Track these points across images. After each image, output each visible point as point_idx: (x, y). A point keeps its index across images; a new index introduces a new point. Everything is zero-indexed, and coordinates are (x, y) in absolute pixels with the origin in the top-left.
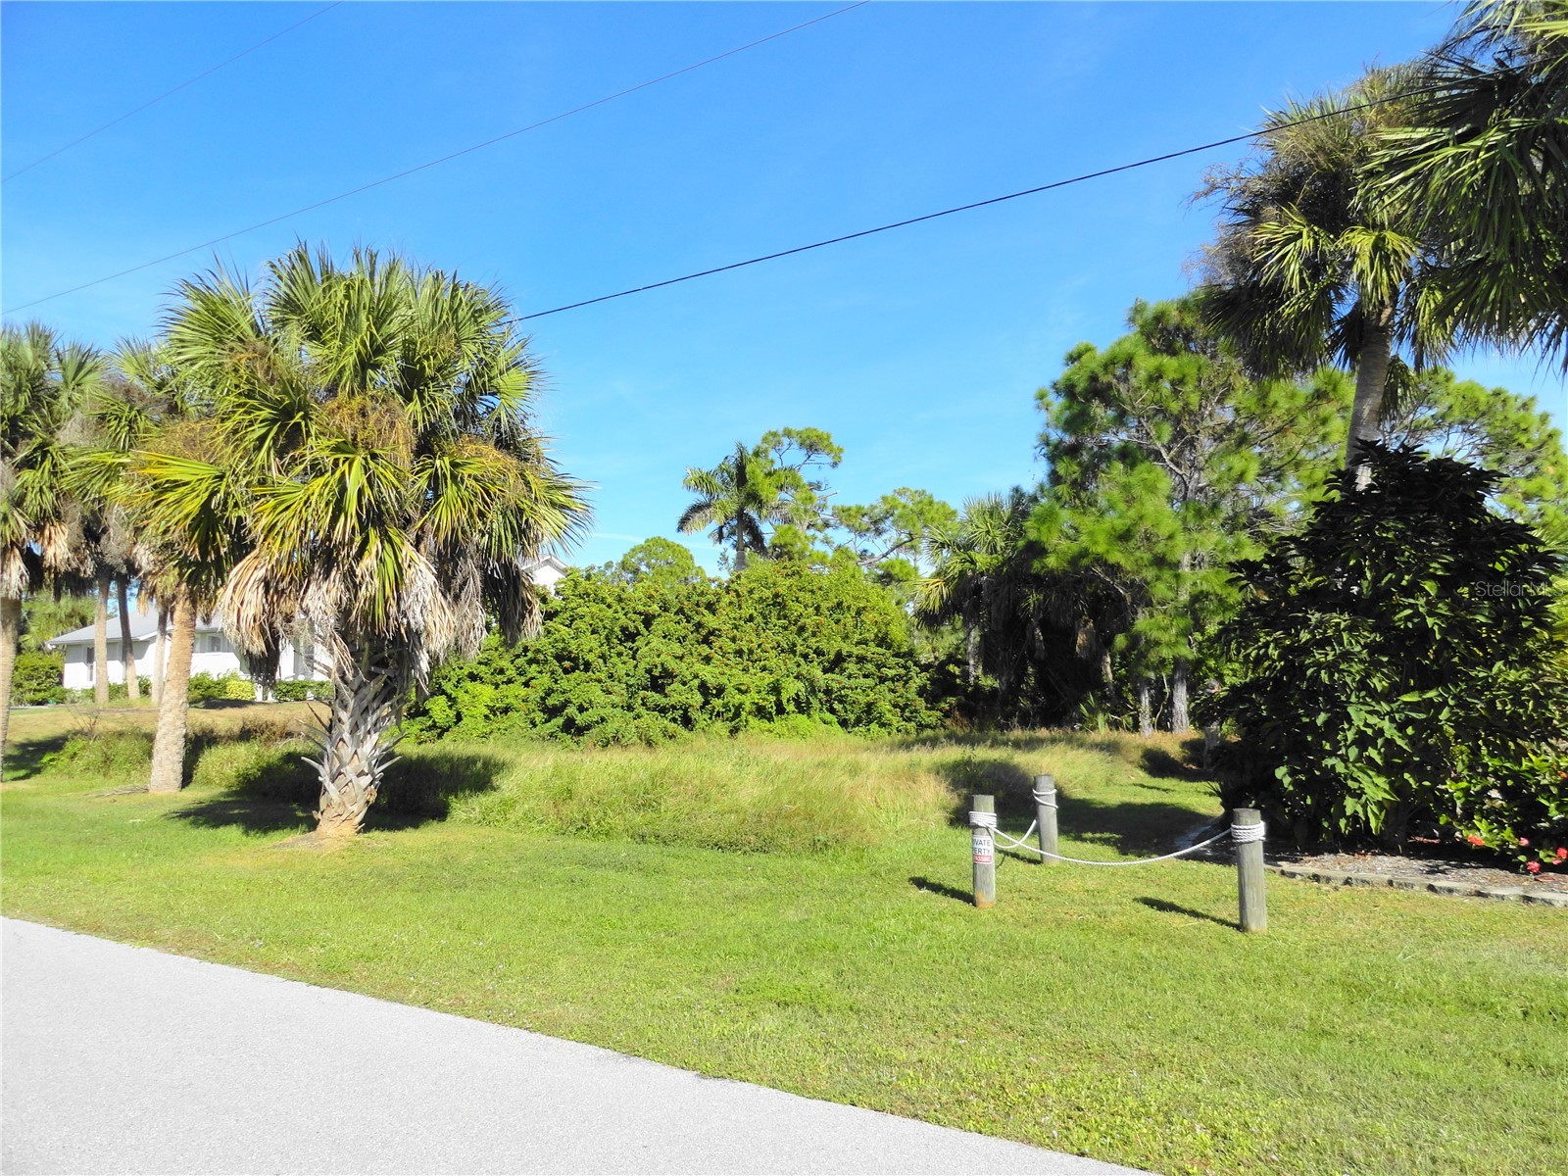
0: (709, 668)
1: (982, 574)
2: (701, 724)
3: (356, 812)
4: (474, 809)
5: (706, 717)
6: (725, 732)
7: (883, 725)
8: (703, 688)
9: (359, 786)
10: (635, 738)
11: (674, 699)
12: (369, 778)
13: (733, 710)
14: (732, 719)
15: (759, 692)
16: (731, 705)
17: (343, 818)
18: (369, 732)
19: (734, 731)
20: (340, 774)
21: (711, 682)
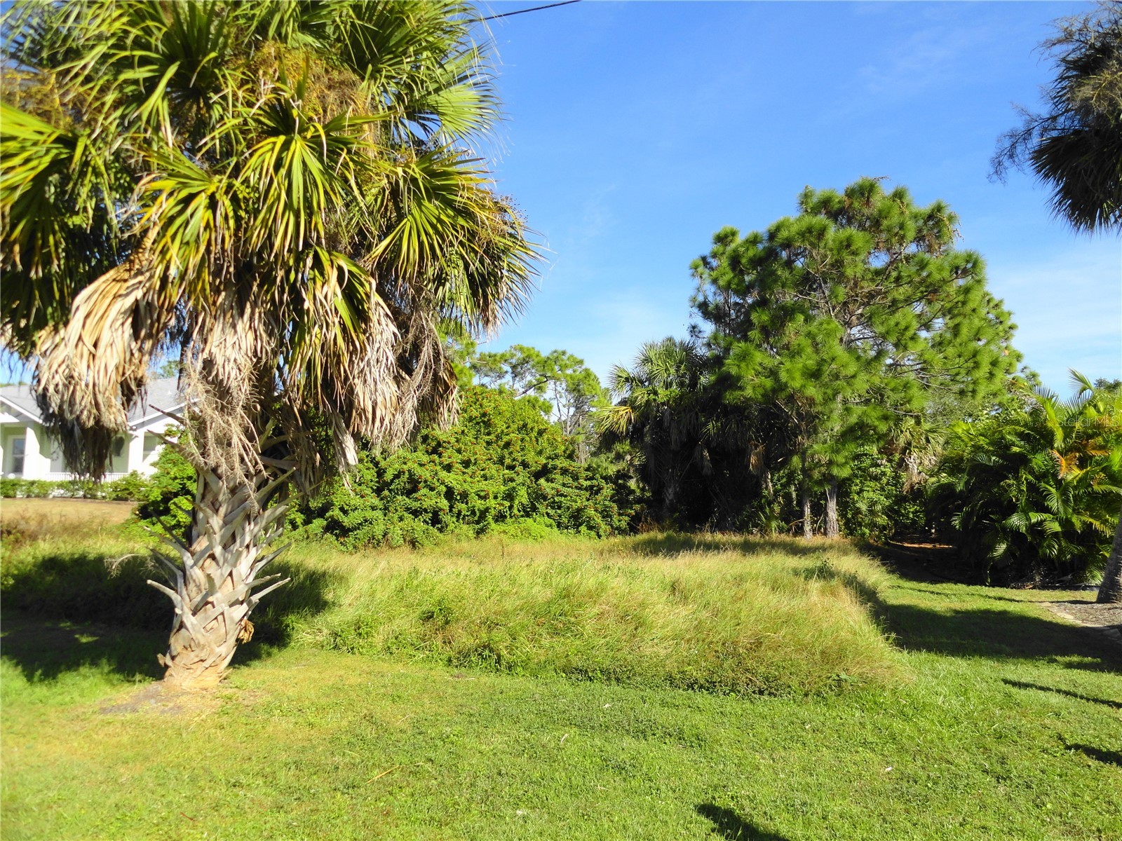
0: (452, 475)
1: (663, 404)
2: (451, 526)
3: (224, 655)
4: (320, 631)
5: (454, 519)
6: (471, 534)
7: (590, 528)
8: (449, 494)
9: (232, 619)
10: (401, 541)
11: (427, 503)
12: (244, 608)
13: (478, 514)
14: (478, 522)
15: (496, 497)
16: (476, 509)
17: (206, 664)
18: (248, 547)
19: (479, 533)
20: (207, 603)
21: (458, 488)
